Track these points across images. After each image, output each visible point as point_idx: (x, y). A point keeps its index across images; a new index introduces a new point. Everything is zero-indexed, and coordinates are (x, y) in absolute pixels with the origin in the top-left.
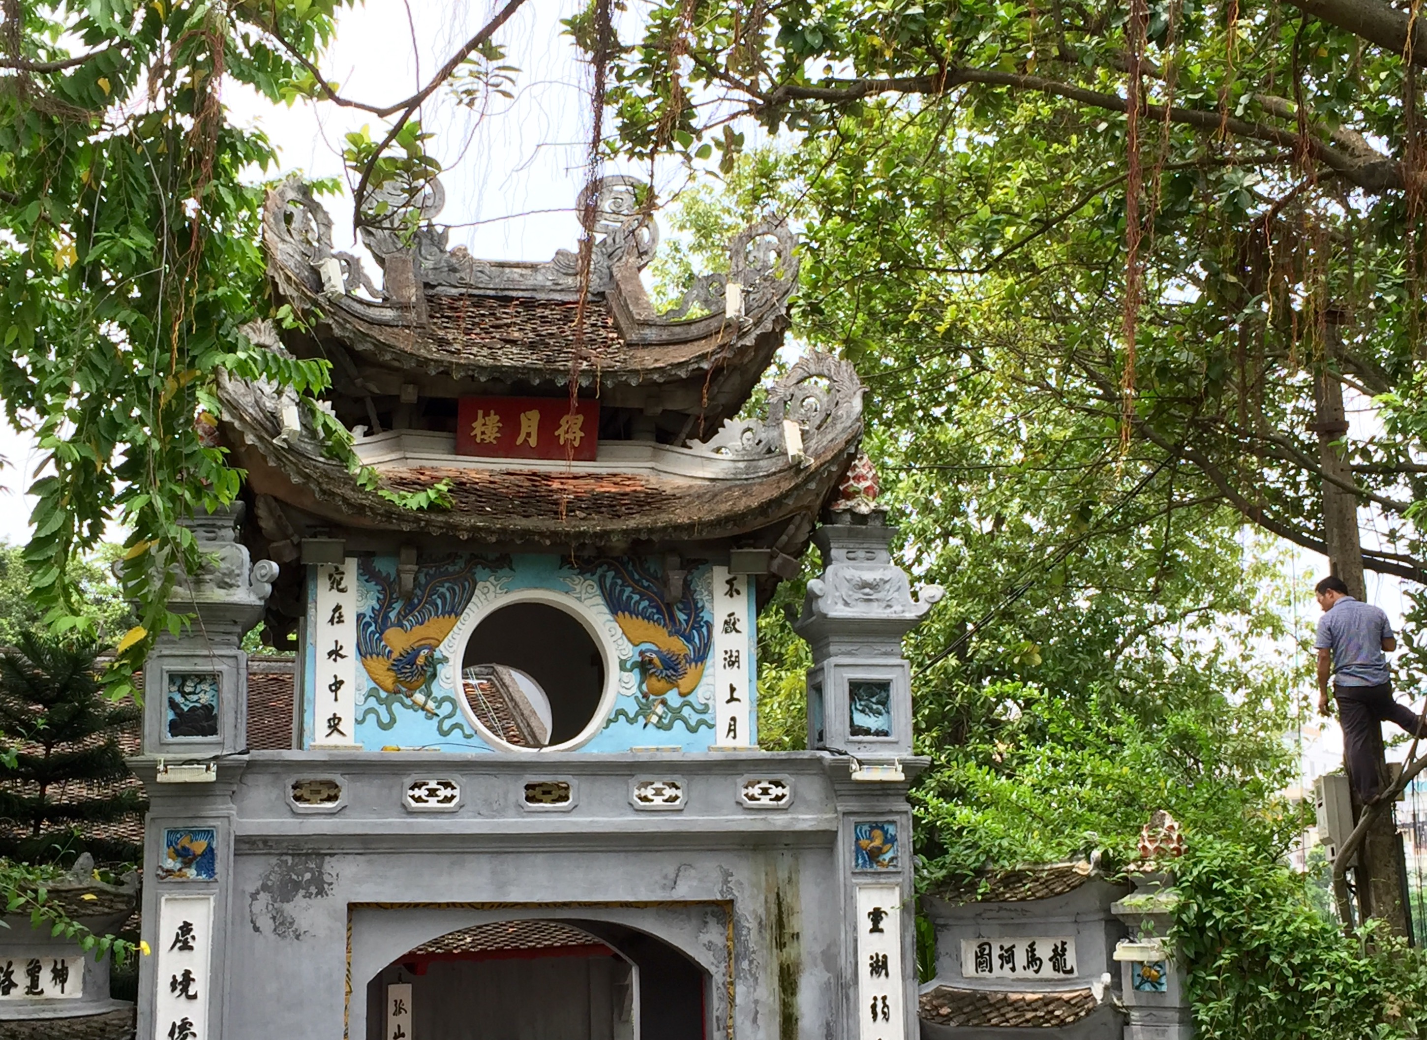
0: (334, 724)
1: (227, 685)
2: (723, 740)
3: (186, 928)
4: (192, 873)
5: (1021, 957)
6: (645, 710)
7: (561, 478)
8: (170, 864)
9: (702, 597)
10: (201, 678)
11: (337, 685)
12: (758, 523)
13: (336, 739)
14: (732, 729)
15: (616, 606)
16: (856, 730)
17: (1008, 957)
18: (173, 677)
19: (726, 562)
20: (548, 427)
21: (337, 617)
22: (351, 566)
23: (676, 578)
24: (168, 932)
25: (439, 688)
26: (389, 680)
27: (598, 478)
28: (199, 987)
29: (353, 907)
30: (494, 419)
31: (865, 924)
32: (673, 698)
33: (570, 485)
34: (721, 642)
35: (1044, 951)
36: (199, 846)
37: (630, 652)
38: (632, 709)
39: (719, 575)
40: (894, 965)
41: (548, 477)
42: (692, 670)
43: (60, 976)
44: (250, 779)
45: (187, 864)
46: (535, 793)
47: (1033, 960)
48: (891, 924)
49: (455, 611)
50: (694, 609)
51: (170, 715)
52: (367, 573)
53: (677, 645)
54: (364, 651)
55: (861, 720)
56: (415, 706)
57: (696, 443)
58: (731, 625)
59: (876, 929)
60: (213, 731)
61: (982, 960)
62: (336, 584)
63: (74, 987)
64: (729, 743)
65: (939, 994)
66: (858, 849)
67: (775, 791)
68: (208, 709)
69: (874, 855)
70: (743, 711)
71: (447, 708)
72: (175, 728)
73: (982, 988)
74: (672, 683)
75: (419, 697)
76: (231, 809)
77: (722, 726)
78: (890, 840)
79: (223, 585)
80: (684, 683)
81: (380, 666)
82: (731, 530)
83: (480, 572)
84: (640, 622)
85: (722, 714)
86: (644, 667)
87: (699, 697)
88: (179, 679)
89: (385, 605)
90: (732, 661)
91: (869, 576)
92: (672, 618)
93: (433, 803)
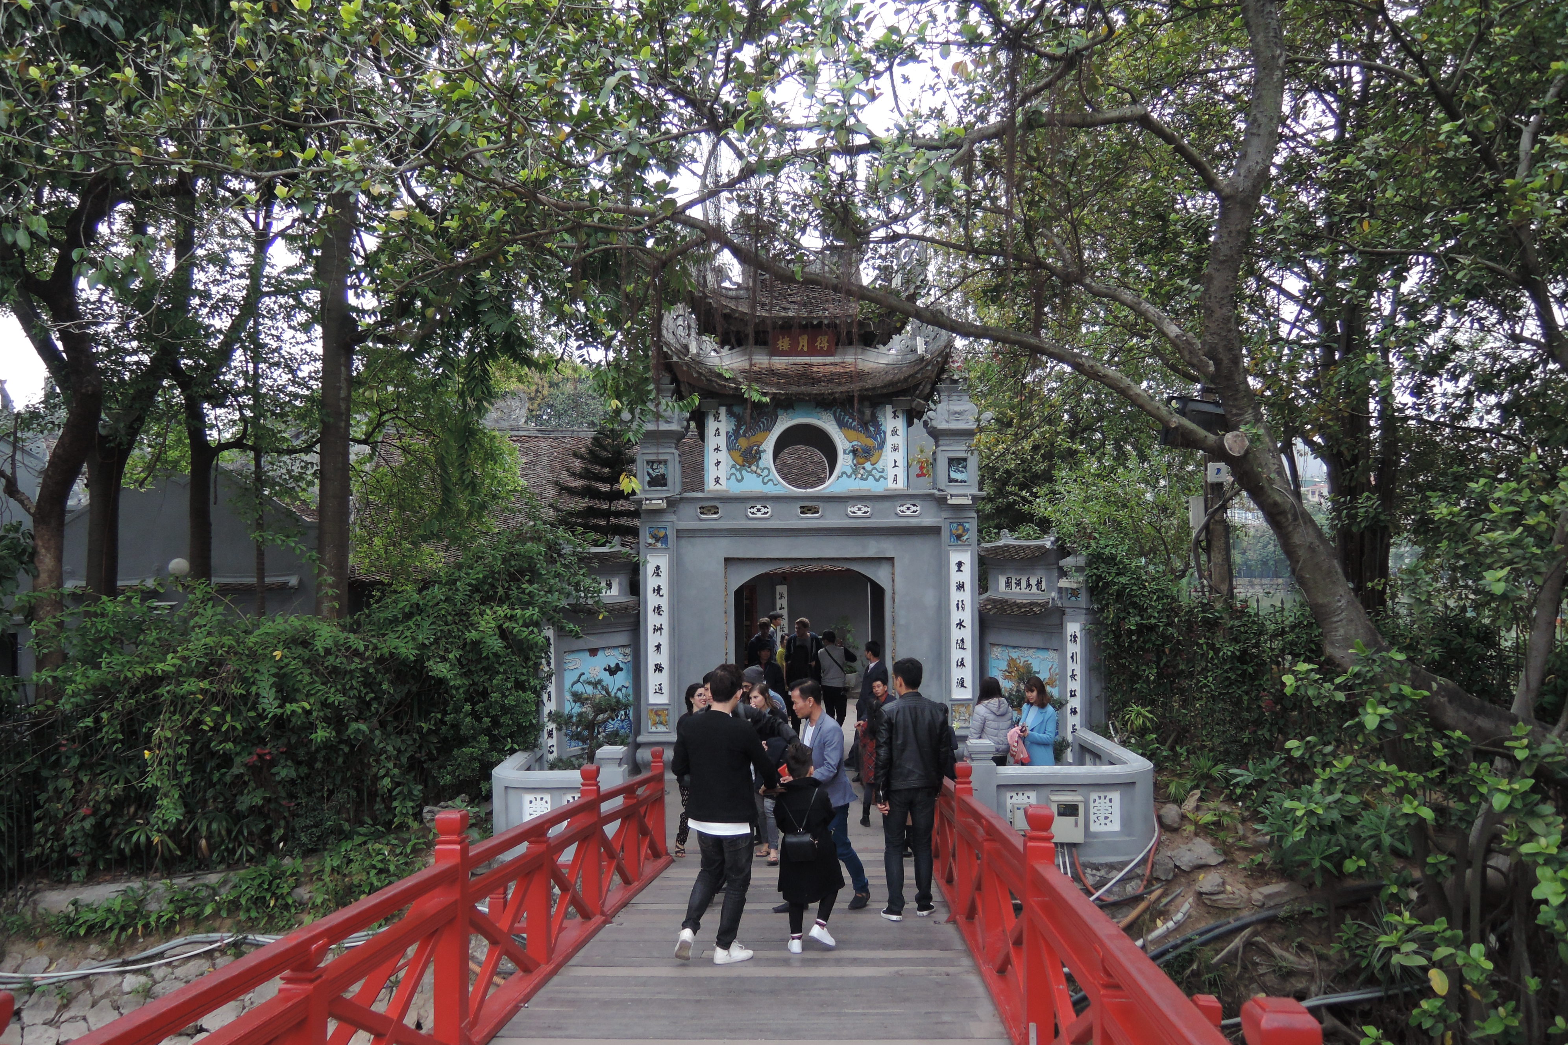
0: (717, 480)
1: (670, 465)
2: (891, 485)
3: (658, 568)
4: (659, 545)
5: (1024, 584)
6: (855, 472)
7: (819, 365)
8: (650, 541)
9: (881, 419)
10: (660, 462)
11: (718, 463)
12: (905, 386)
13: (718, 487)
14: (895, 480)
15: (841, 424)
16: (951, 480)
17: (1018, 584)
18: (648, 462)
19: (890, 403)
20: (812, 342)
21: (717, 433)
22: (723, 410)
23: (868, 412)
24: (650, 569)
25: (762, 463)
26: (740, 460)
27: (835, 364)
28: (664, 591)
29: (727, 560)
30: (787, 339)
31: (954, 568)
32: (868, 466)
33: (821, 369)
34: (890, 440)
35: (1033, 582)
36: (661, 533)
37: (848, 446)
38: (849, 472)
39: (889, 409)
40: (968, 586)
41: (811, 365)
42: (876, 454)
43: (609, 586)
44: (681, 506)
45: (657, 541)
46: (805, 510)
47: (1029, 585)
48: (967, 568)
49: (769, 429)
50: (877, 425)
51: (648, 478)
52: (730, 413)
53: (870, 442)
54: (729, 449)
55: (954, 475)
56: (753, 472)
57: (881, 346)
58: (894, 432)
59: (959, 570)
60: (665, 485)
61: (1008, 584)
62: (717, 418)
63: (615, 591)
64: (893, 486)
65: (988, 600)
66: (951, 534)
67: (913, 508)
68: (663, 476)
69: (959, 537)
70: (901, 472)
71: (766, 472)
72: (650, 484)
73: (1006, 597)
74: (867, 459)
75: (754, 468)
76: (673, 518)
77: (891, 478)
78: (966, 531)
79: (667, 422)
80: (873, 459)
81: (737, 454)
82: (891, 390)
83: (780, 412)
84: (852, 433)
85: (891, 473)
86: (854, 452)
87: (879, 466)
88: (651, 463)
89: (738, 427)
90: (895, 449)
91: (957, 408)
92: (867, 430)
93: (759, 515)
